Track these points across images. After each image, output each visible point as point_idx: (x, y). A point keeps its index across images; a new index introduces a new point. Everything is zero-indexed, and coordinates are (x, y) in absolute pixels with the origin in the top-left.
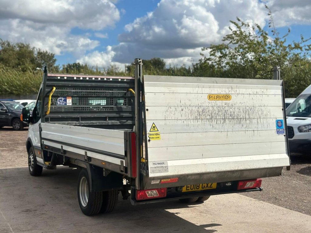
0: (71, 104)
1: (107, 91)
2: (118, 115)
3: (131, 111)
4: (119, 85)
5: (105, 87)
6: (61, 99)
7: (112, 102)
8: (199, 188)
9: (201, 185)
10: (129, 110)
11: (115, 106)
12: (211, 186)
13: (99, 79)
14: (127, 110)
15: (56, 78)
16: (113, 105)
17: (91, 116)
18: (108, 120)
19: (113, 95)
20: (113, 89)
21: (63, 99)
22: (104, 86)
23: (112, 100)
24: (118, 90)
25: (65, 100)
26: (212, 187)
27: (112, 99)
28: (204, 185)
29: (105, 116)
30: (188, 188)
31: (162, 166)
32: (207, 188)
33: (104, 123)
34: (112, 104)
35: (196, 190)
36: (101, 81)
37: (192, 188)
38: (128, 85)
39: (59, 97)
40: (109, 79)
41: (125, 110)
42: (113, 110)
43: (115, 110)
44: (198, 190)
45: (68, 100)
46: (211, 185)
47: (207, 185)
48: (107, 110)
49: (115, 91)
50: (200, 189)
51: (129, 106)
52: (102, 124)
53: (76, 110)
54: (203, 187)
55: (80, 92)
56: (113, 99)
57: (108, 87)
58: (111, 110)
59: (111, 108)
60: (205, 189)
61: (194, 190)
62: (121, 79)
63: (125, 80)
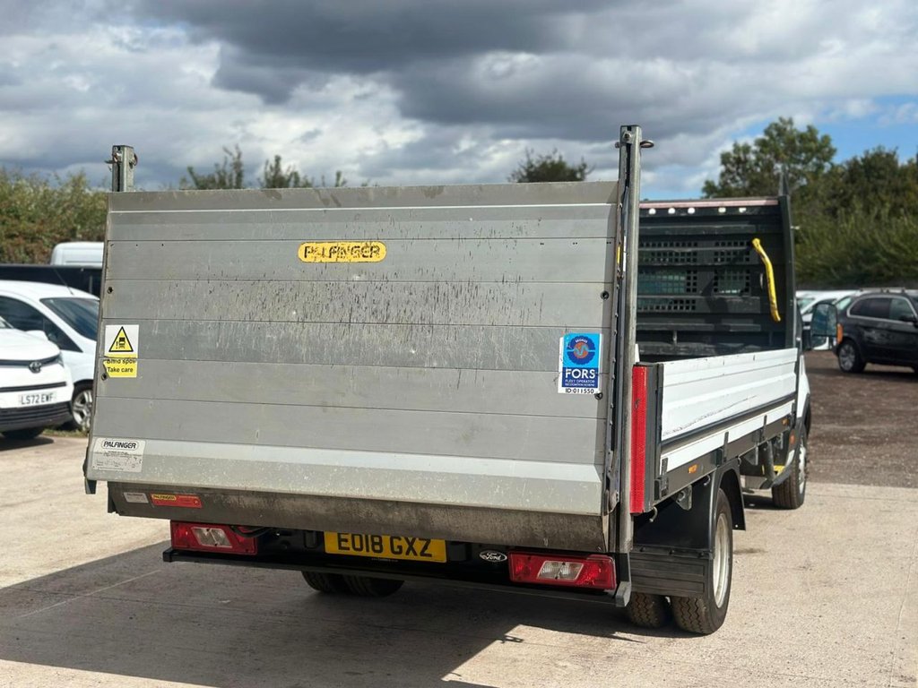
1: (677, 250)
2: (710, 327)
3: (759, 312)
4: (719, 229)
5: (668, 236)
7: (695, 284)
8: (381, 547)
9: (386, 539)
10: (751, 310)
11: (702, 295)
12: (426, 552)
13: (652, 212)
14: (745, 310)
16: (698, 295)
18: (678, 340)
19: (695, 260)
20: (699, 243)
22: (667, 233)
23: (695, 278)
24: (717, 245)
26: (430, 555)
27: (695, 272)
28: (396, 542)
29: (666, 326)
30: (343, 544)
31: (126, 454)
32: (411, 557)
33: (661, 350)
34: (695, 290)
35: (371, 554)
36: (659, 218)
37: (358, 546)
38: (754, 226)
40: (686, 209)
41: (737, 311)
42: (694, 308)
43: (702, 307)
44: (376, 555)
46: (426, 548)
47: (411, 544)
48: (676, 308)
49: (706, 249)
50: (387, 554)
51: (754, 297)
52: (654, 353)
54: (396, 550)
56: (698, 273)
57: (679, 236)
58: (687, 308)
59: (688, 302)
60: (403, 556)
61: (364, 553)
62: (727, 207)
63: (742, 210)
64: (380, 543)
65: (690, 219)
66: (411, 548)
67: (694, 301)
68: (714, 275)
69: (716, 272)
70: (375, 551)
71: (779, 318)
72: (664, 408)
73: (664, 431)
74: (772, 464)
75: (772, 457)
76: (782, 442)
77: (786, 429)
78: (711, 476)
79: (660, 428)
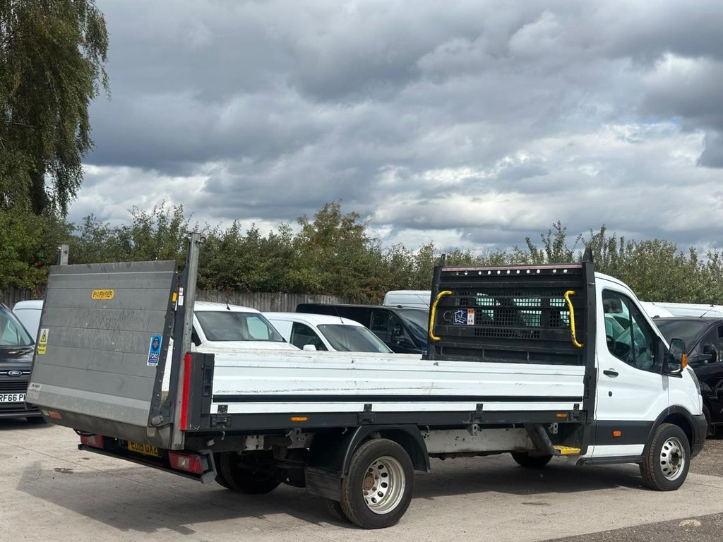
0: (473, 324)
6: (460, 313)
13: (518, 272)
15: (453, 275)
18: (530, 359)
21: (462, 313)
25: (465, 316)
36: (522, 276)
39: (455, 309)
40: (535, 270)
42: (538, 337)
45: (469, 315)
53: (487, 335)
58: (535, 336)
59: (538, 332)
60: (149, 454)
61: (138, 451)
62: (557, 269)
63: (565, 271)
64: (143, 446)
65: (538, 276)
66: (151, 450)
67: (541, 332)
70: (142, 450)
71: (580, 345)
72: (215, 377)
73: (217, 389)
74: (550, 444)
75: (547, 438)
76: (556, 429)
77: (568, 421)
78: (352, 430)
79: (209, 388)
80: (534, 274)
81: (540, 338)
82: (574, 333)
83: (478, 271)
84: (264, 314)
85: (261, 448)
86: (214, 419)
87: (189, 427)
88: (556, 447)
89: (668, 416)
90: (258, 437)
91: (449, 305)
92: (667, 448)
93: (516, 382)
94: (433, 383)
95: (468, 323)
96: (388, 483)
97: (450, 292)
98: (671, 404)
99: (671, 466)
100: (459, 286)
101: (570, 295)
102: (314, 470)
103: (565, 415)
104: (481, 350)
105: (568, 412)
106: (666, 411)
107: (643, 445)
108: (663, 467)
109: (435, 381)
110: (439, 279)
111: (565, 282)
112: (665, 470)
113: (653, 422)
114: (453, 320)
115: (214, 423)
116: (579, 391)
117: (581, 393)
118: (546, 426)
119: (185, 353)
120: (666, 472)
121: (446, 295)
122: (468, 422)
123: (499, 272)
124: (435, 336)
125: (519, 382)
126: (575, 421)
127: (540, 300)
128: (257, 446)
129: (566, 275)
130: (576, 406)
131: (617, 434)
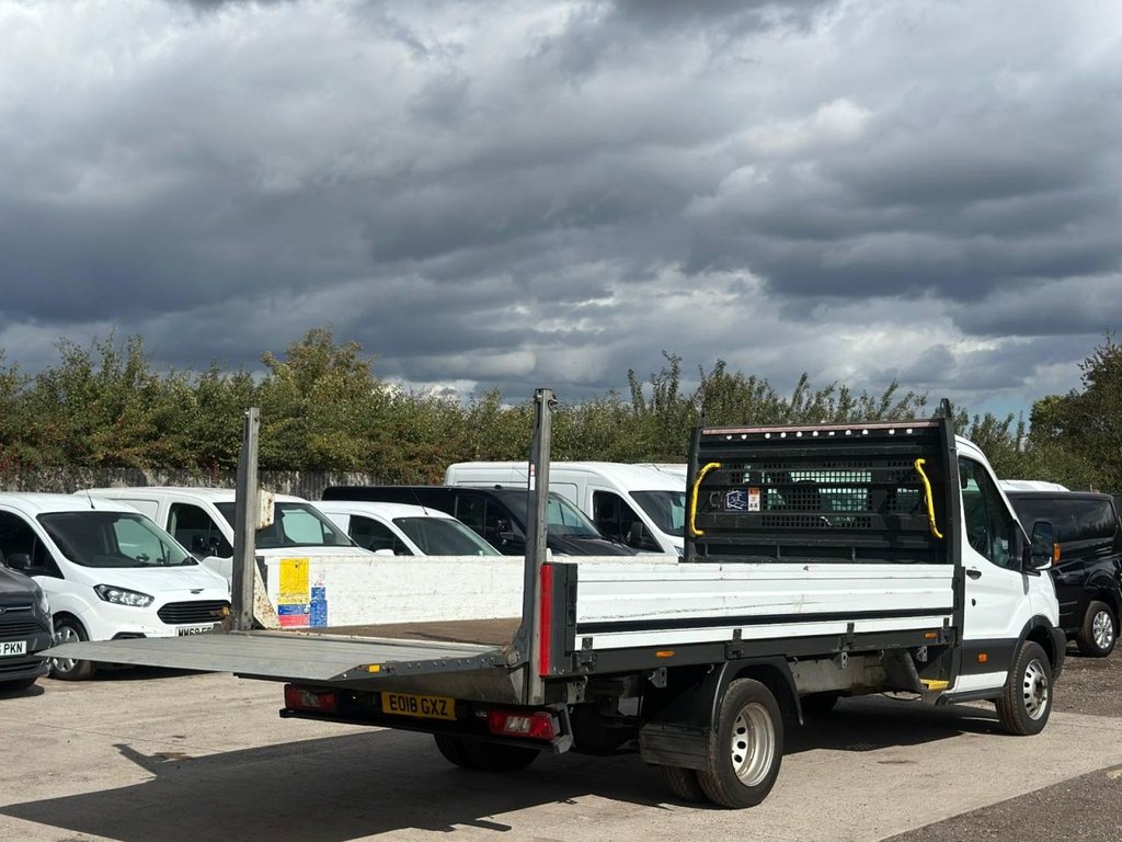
0: (758, 509)
2: (887, 544)
4: (888, 450)
6: (735, 495)
8: (417, 708)
9: (419, 702)
10: (918, 527)
11: (878, 513)
12: (444, 712)
14: (913, 528)
15: (722, 439)
16: (874, 512)
17: (807, 542)
18: (857, 558)
20: (874, 463)
21: (739, 494)
24: (889, 465)
25: (745, 498)
26: (446, 714)
28: (425, 704)
29: (845, 542)
30: (394, 706)
32: (435, 716)
34: (871, 508)
35: (410, 713)
37: (402, 707)
39: (727, 488)
40: (861, 430)
41: (909, 528)
42: (869, 525)
44: (413, 714)
45: (750, 497)
46: (443, 709)
47: (434, 706)
48: (853, 525)
49: (879, 468)
50: (420, 714)
53: (768, 524)
55: (779, 474)
56: (873, 492)
57: (856, 456)
58: (864, 525)
59: (864, 519)
60: (430, 716)
61: (406, 713)
62: (895, 429)
63: (909, 431)
64: (415, 705)
65: (865, 440)
66: (434, 709)
67: (869, 519)
68: (886, 493)
69: (889, 491)
70: (413, 711)
71: (940, 536)
72: (579, 597)
73: (582, 616)
74: (917, 677)
75: (914, 668)
76: (925, 655)
77: (937, 643)
78: (719, 666)
79: (573, 613)
80: (858, 436)
81: (872, 528)
82: (933, 519)
83: (764, 433)
84: (313, 503)
85: (582, 700)
86: (578, 659)
87: (552, 671)
88: (923, 681)
89: (1032, 631)
90: (578, 684)
91: (718, 484)
92: (1029, 676)
93: (886, 591)
94: (803, 596)
95: (750, 509)
96: (746, 742)
97: (718, 465)
98: (1034, 614)
99: (1035, 700)
100: (733, 456)
101: (922, 465)
102: (659, 728)
103: (934, 635)
104: (775, 547)
105: (937, 630)
106: (1029, 622)
107: (1006, 673)
108: (1026, 701)
109: (805, 593)
110: (698, 446)
111: (909, 447)
112: (1029, 705)
113: (1016, 639)
114: (723, 505)
115: (579, 664)
116: (948, 601)
117: (950, 604)
118: (914, 651)
119: (541, 564)
120: (1028, 709)
121: (713, 469)
122: (837, 650)
123: (799, 434)
124: (697, 529)
125: (889, 591)
126: (943, 642)
127: (869, 474)
128: (578, 698)
129: (910, 436)
130: (946, 621)
131: (983, 657)
